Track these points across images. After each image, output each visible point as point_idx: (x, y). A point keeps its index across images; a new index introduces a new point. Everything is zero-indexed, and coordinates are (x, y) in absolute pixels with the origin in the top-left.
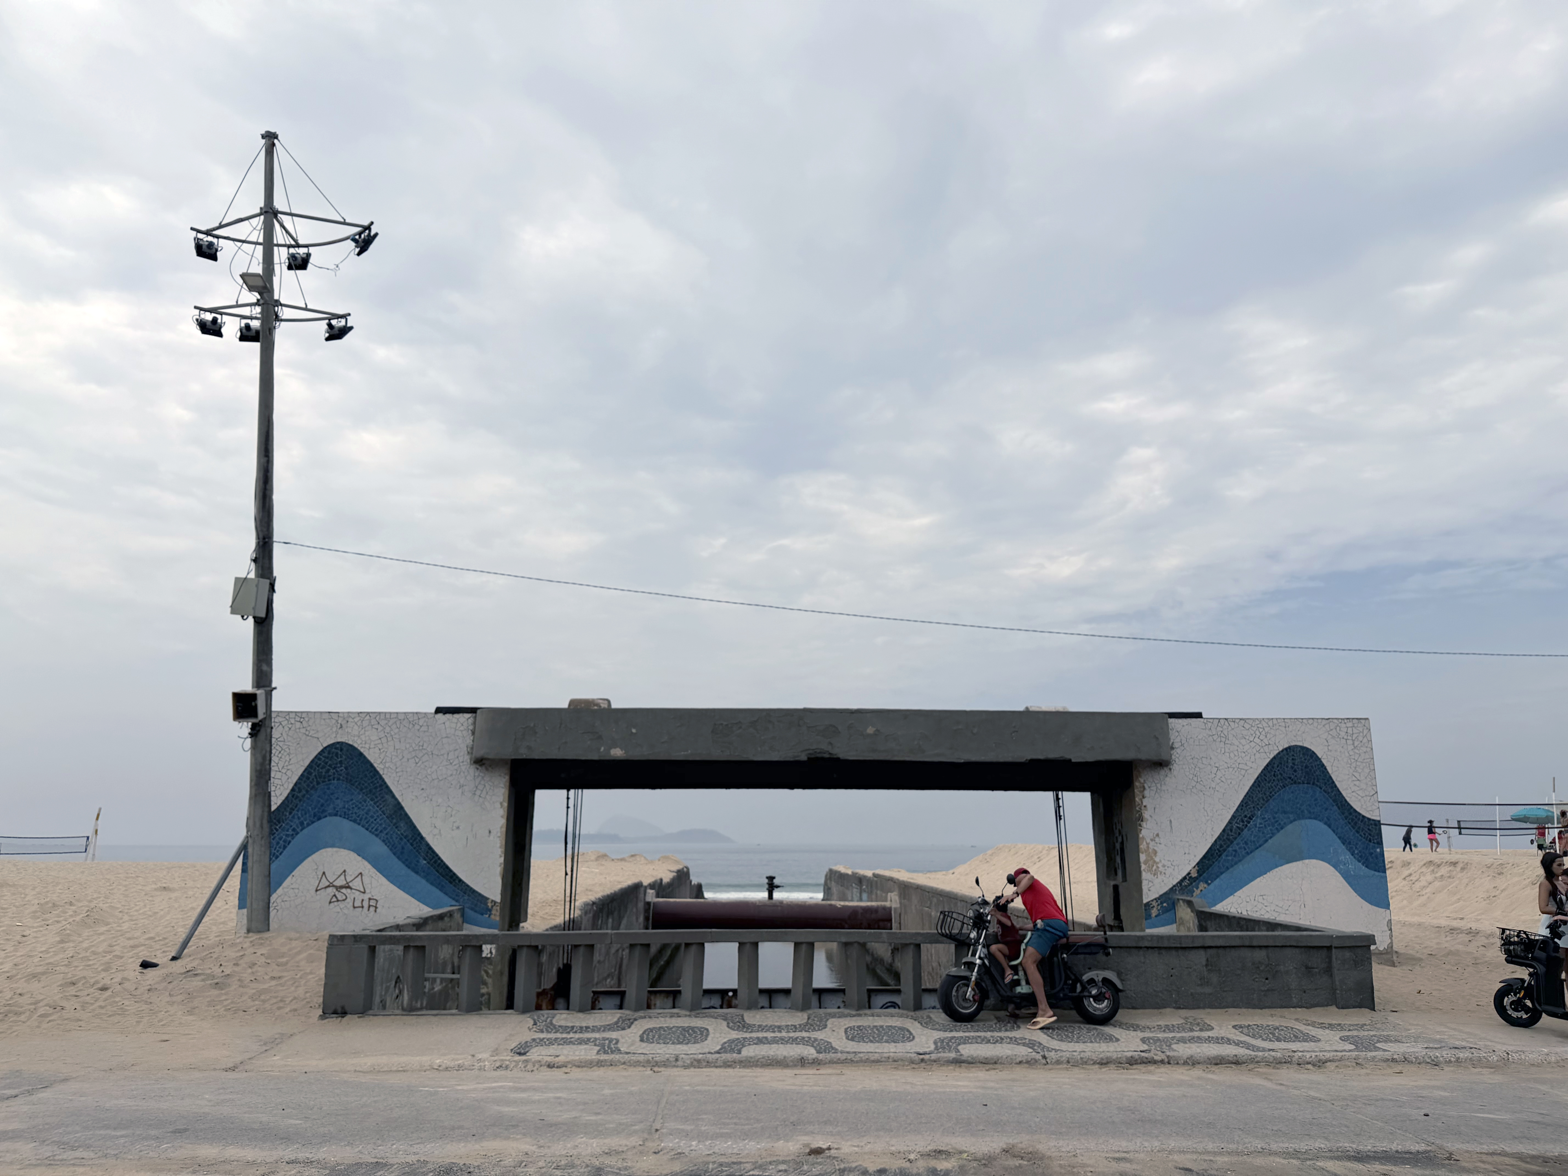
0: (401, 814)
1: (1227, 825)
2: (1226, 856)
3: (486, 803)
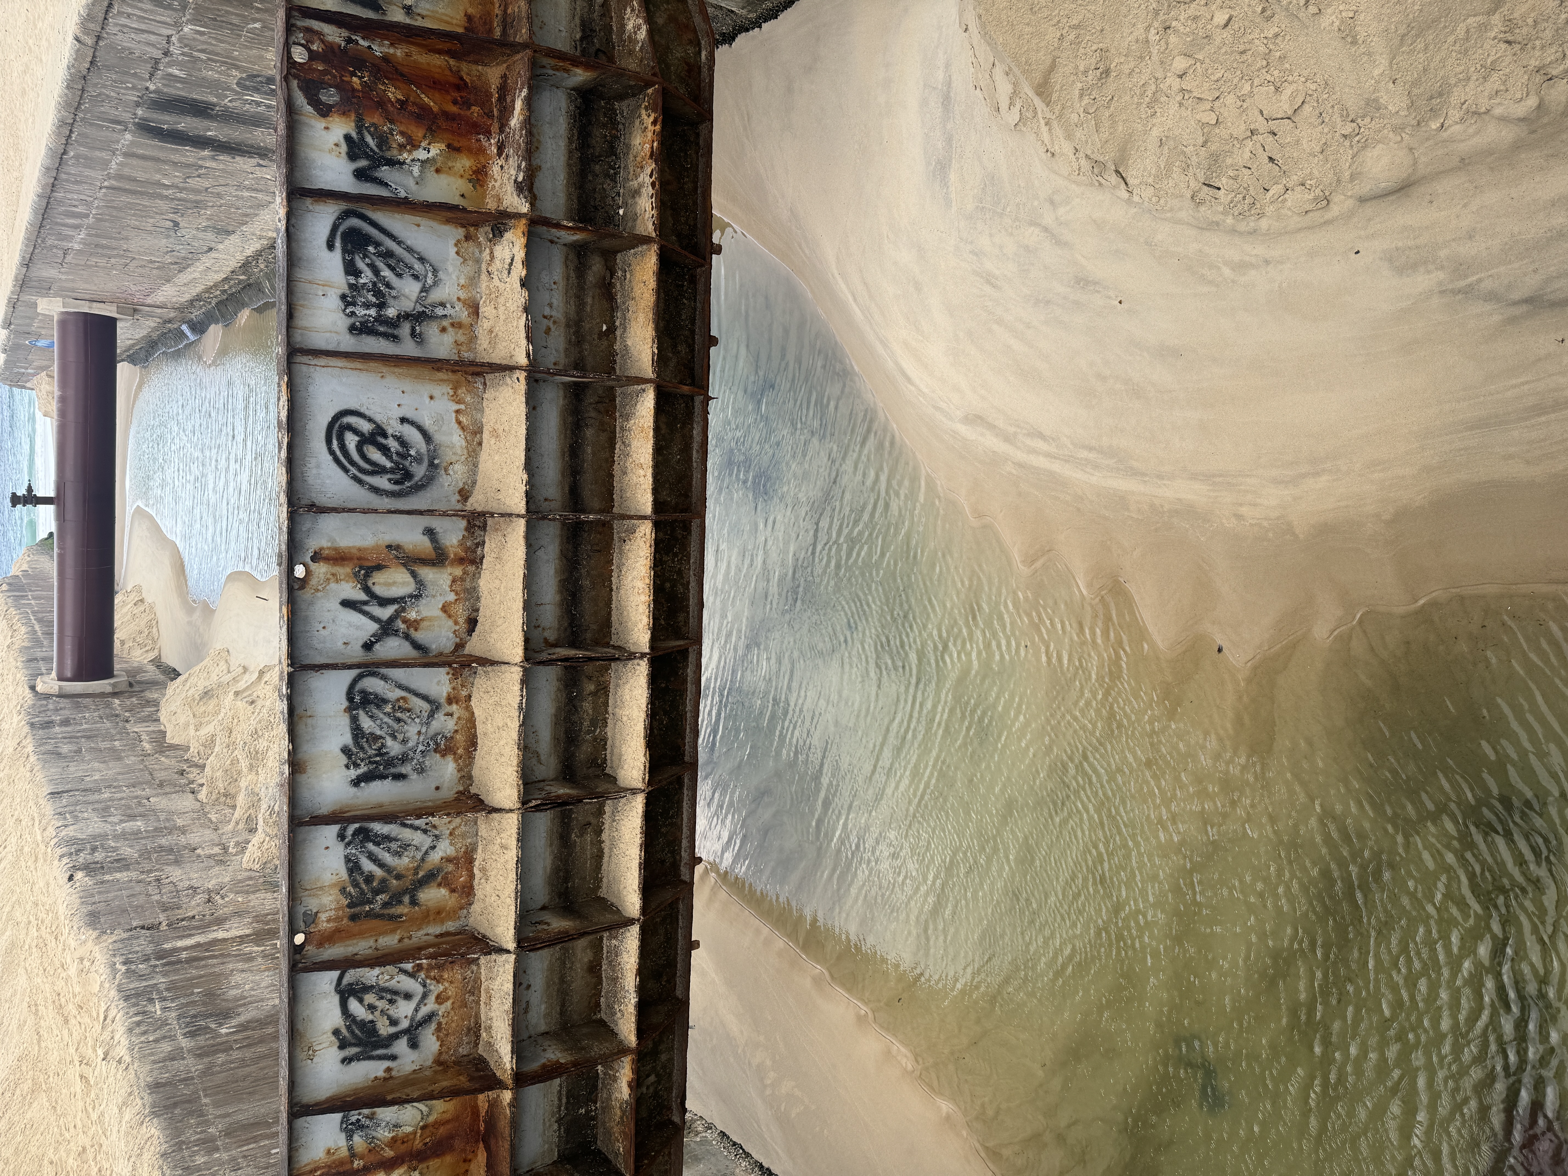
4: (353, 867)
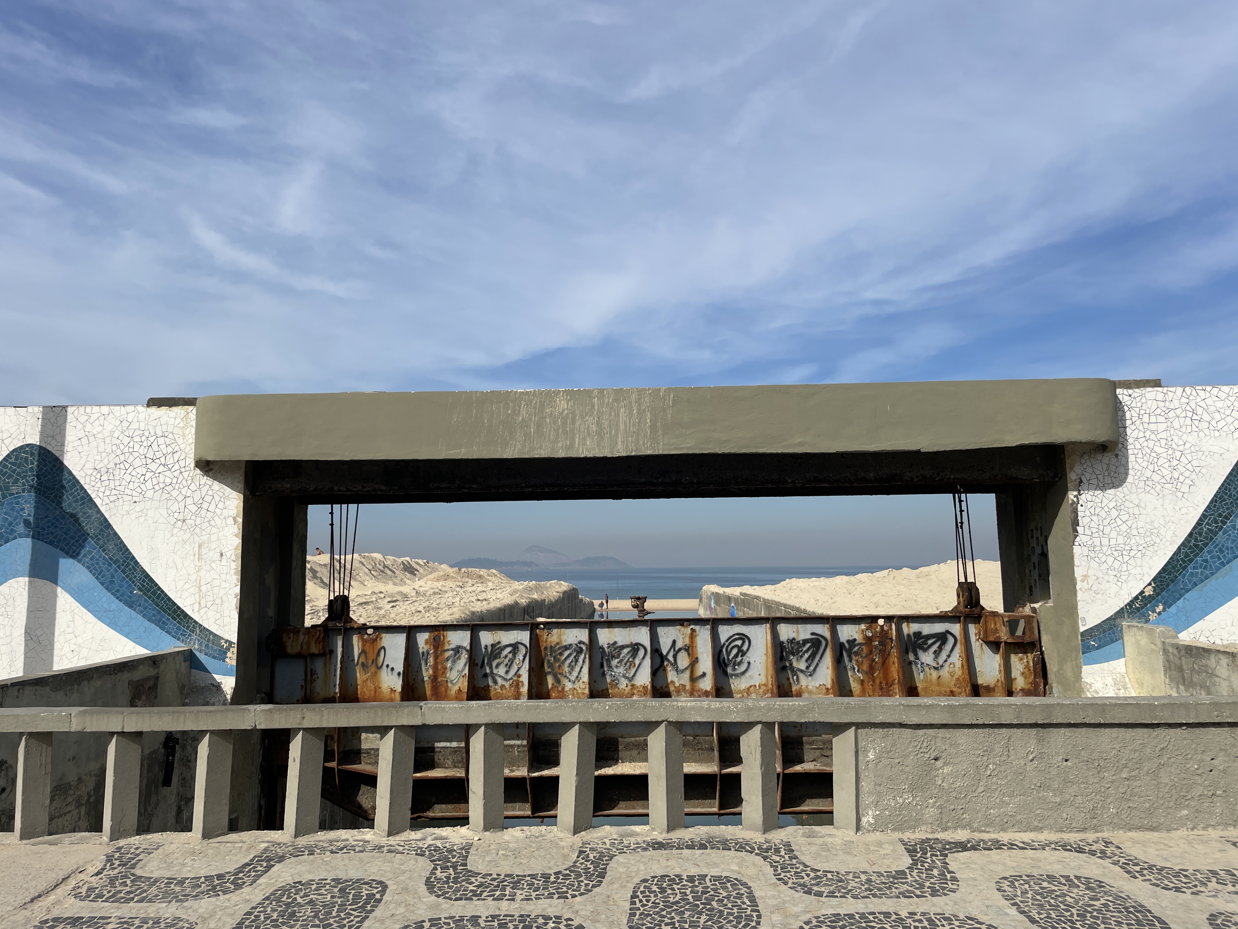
0: (109, 534)
1: (1195, 528)
2: (1194, 568)
3: (216, 518)
4: (566, 648)
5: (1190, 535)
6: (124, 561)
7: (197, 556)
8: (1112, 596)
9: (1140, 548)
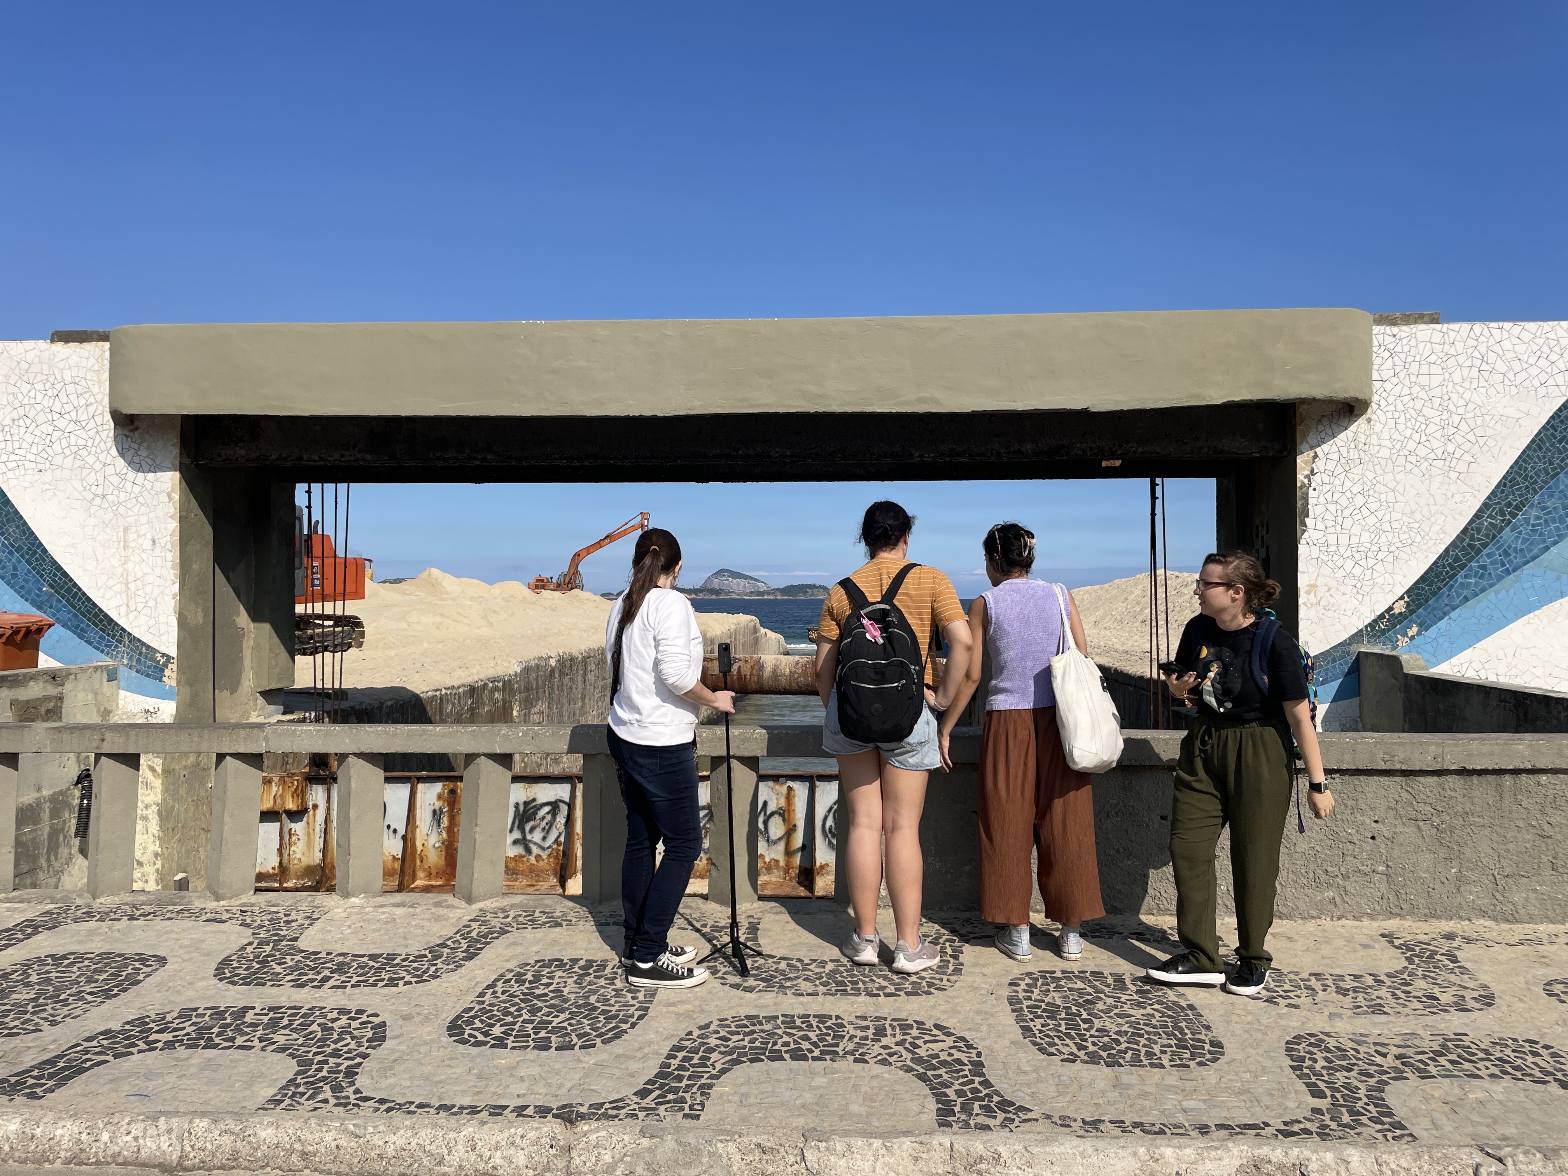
1: (1472, 521)
2: (1466, 577)
3: (145, 494)
5: (1465, 531)
6: (29, 549)
7: (122, 544)
8: (1349, 613)
9: (1393, 549)
